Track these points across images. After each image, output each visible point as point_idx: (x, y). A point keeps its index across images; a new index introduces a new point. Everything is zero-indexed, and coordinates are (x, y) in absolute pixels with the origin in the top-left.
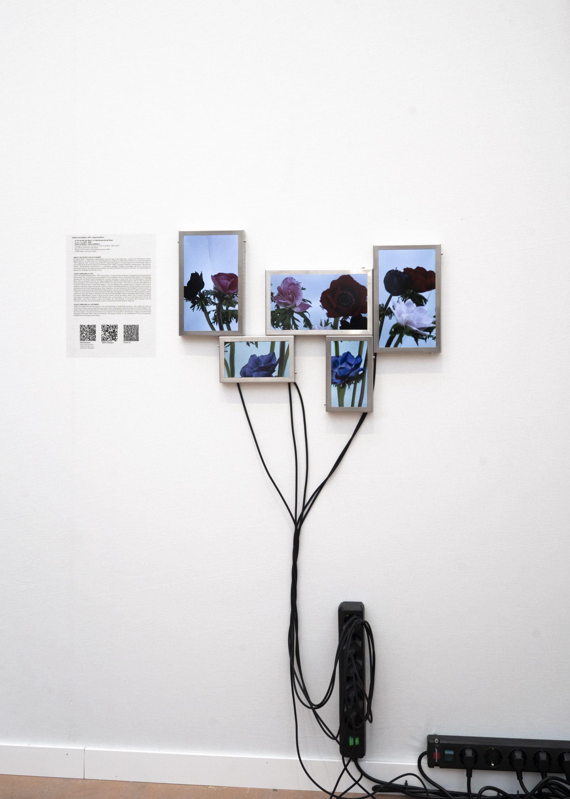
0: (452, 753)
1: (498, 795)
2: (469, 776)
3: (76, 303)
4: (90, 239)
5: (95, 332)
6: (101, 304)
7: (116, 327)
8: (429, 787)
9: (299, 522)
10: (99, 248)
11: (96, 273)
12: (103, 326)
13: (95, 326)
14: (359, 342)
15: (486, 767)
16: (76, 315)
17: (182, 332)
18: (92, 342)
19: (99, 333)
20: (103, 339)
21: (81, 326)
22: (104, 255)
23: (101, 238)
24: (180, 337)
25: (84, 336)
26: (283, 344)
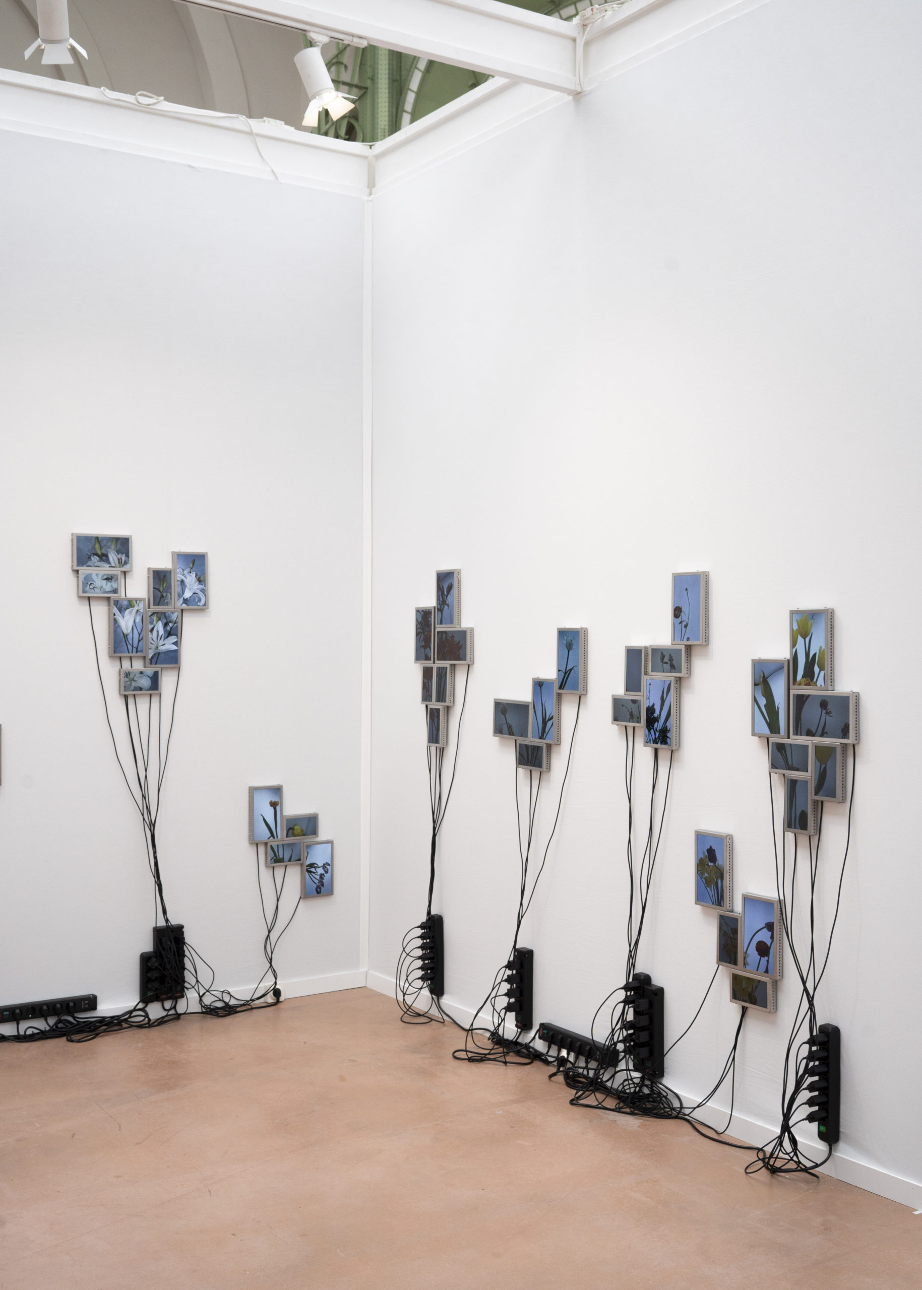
0: (7, 1013)
1: (39, 1032)
2: (18, 1024)
15: (28, 1017)
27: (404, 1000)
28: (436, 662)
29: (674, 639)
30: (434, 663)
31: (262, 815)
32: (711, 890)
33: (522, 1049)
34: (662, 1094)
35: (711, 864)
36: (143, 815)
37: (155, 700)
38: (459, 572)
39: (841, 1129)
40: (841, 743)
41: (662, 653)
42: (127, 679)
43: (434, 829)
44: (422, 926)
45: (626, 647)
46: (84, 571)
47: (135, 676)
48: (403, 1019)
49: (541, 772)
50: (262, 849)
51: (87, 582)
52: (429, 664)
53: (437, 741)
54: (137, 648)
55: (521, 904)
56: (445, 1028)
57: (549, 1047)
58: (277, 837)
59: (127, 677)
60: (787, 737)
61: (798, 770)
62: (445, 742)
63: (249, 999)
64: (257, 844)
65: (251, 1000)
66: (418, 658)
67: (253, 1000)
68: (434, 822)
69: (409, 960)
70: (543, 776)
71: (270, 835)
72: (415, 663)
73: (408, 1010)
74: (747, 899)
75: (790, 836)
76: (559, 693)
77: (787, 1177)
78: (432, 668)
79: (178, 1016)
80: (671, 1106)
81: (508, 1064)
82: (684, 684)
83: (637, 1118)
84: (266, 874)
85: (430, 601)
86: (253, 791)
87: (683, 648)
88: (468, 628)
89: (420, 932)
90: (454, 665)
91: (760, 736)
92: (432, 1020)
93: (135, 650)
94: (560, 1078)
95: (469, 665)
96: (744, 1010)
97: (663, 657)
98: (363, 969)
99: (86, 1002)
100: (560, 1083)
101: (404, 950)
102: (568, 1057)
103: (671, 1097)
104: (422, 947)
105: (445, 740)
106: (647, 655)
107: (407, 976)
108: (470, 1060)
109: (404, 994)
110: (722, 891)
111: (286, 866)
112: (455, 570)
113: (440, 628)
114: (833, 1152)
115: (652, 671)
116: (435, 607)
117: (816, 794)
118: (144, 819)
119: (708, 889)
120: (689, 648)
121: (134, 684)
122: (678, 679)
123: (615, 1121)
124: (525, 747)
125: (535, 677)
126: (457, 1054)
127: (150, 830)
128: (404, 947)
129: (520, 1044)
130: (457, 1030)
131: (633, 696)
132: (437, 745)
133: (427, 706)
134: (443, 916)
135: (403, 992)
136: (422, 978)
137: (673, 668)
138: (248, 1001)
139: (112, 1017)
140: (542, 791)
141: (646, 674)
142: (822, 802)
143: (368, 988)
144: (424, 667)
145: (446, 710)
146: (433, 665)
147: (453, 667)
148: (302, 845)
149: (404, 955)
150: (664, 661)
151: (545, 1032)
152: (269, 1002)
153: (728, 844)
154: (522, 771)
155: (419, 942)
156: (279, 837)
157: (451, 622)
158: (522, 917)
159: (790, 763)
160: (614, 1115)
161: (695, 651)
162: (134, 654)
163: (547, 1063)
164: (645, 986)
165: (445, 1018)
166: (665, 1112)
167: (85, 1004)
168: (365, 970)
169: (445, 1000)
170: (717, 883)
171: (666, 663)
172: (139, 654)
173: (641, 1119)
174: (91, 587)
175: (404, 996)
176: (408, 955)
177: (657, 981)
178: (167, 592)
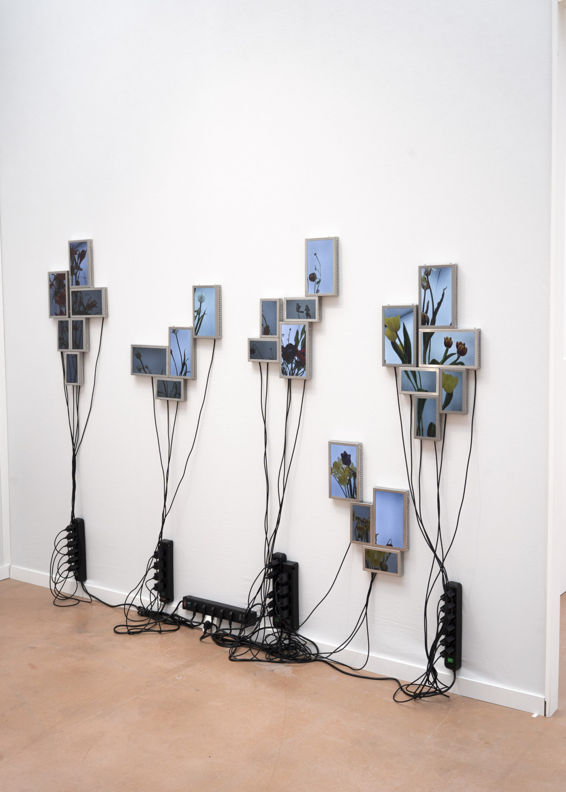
27: (55, 587)
28: (71, 316)
29: (307, 292)
30: (69, 317)
32: (345, 486)
33: (168, 618)
34: (301, 643)
35: (344, 466)
38: (91, 241)
39: (463, 658)
40: (466, 369)
41: (298, 304)
43: (74, 450)
44: (68, 529)
45: (261, 299)
48: (56, 603)
49: (178, 402)
52: (64, 318)
53: (75, 381)
55: (165, 506)
56: (94, 607)
57: (194, 615)
60: (416, 366)
61: (427, 391)
62: (82, 381)
66: (53, 313)
68: (73, 444)
69: (60, 556)
70: (180, 405)
72: (50, 318)
73: (58, 595)
74: (377, 491)
75: (417, 442)
76: (195, 338)
77: (427, 700)
78: (67, 322)
80: (310, 652)
81: (162, 633)
82: (315, 327)
83: (286, 665)
85: (64, 266)
87: (316, 299)
88: (102, 288)
89: (66, 533)
90: (89, 318)
91: (389, 366)
92: (79, 601)
94: (209, 639)
95: (103, 318)
96: (373, 576)
97: (299, 307)
98: (7, 565)
100: (210, 643)
101: (55, 548)
102: (212, 621)
103: (309, 645)
104: (68, 545)
105: (82, 379)
106: (281, 305)
107: (58, 570)
108: (129, 633)
109: (56, 584)
110: (355, 487)
112: (87, 240)
113: (74, 288)
114: (457, 676)
115: (287, 318)
116: (68, 272)
117: (443, 409)
119: (342, 486)
120: (320, 298)
122: (311, 324)
123: (272, 671)
124: (162, 383)
125: (172, 326)
126: (118, 629)
128: (56, 545)
129: (166, 615)
130: (104, 607)
131: (268, 338)
132: (75, 384)
133: (62, 353)
134: (83, 519)
135: (55, 583)
136: (69, 570)
137: (308, 316)
140: (180, 417)
141: (281, 320)
142: (446, 415)
143: (12, 579)
144: (59, 321)
145: (82, 355)
146: (68, 319)
147: (88, 320)
149: (56, 552)
150: (300, 310)
151: (190, 603)
153: (360, 450)
154: (158, 401)
155: (66, 542)
157: (86, 283)
158: (166, 516)
159: (419, 387)
160: (268, 665)
161: (325, 301)
163: (192, 627)
164: (283, 563)
165: (93, 599)
166: (307, 658)
168: (8, 565)
169: (88, 584)
170: (350, 480)
171: (302, 312)
173: (290, 666)
175: (55, 585)
176: (58, 552)
177: (291, 558)
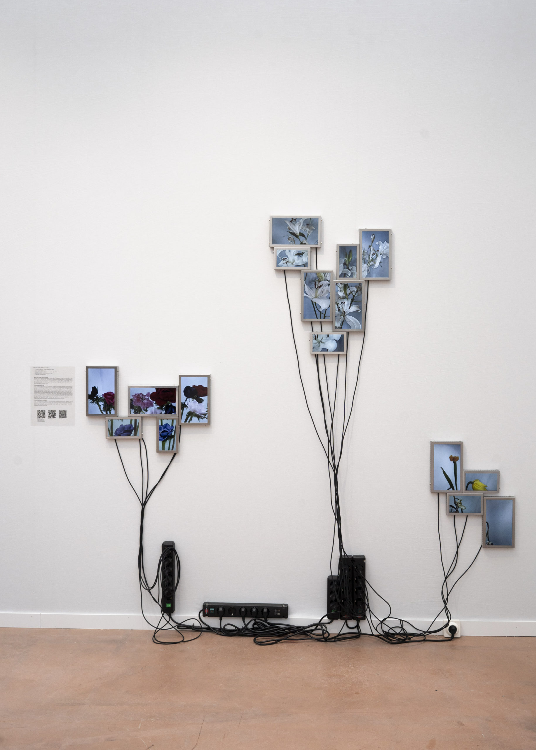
0: (213, 609)
1: (235, 629)
2: (221, 620)
3: (35, 399)
4: (42, 369)
5: (45, 414)
6: (48, 400)
7: (55, 411)
8: (203, 626)
9: (144, 505)
10: (47, 373)
11: (45, 385)
12: (49, 411)
13: (45, 411)
14: (171, 420)
15: (229, 615)
16: (35, 405)
17: (88, 415)
18: (43, 419)
19: (47, 414)
20: (49, 417)
21: (38, 411)
22: (49, 376)
23: (47, 368)
24: (87, 417)
25: (39, 416)
26: (136, 421)
31: (441, 468)
36: (328, 458)
37: (342, 360)
42: (315, 341)
46: (279, 248)
47: (323, 338)
50: (442, 498)
51: (282, 257)
54: (325, 315)
58: (457, 489)
59: (315, 339)
63: (426, 631)
64: (438, 493)
65: (427, 632)
67: (430, 633)
71: (449, 487)
79: (358, 635)
84: (446, 521)
86: (433, 445)
93: (323, 316)
99: (279, 610)
111: (467, 516)
118: (329, 461)
121: (322, 346)
127: (334, 471)
138: (425, 632)
139: (298, 627)
148: (482, 499)
152: (445, 636)
156: (459, 489)
162: (322, 320)
167: (278, 612)
172: (326, 320)
174: (285, 262)
178: (352, 266)
